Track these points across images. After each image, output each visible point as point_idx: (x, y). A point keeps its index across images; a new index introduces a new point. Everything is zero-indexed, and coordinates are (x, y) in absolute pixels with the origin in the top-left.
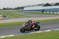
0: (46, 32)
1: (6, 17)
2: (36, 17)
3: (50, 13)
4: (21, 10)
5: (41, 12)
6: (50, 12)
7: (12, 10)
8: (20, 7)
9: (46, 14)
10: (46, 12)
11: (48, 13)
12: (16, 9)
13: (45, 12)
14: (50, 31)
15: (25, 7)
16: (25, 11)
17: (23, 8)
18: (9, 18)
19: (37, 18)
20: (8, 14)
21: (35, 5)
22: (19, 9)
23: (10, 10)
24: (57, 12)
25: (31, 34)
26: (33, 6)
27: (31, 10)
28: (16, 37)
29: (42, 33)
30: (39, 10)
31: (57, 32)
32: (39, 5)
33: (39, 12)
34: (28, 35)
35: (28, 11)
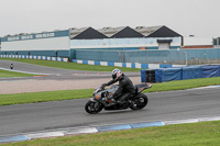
0: (81, 137)
2: (44, 78)
3: (97, 65)
5: (66, 60)
6: (98, 60)
9: (85, 67)
10: (85, 59)
13: (80, 62)
15: (5, 39)
16: (6, 53)
19: (48, 81)
21: (45, 35)
24: (124, 61)
26: (34, 36)
27: (29, 53)
29: (65, 140)
31: (122, 137)
32: (58, 34)
33: (59, 59)
34: (14, 145)
35: (17, 53)
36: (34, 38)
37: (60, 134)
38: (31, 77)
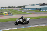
0: (42, 26)
1: (10, 13)
3: (45, 11)
4: (23, 9)
5: (39, 10)
6: (46, 10)
7: (15, 8)
8: (22, 6)
11: (44, 11)
12: (18, 7)
14: (45, 25)
15: (26, 6)
16: (26, 9)
17: (24, 6)
18: (13, 15)
20: (12, 12)
21: (34, 5)
22: (21, 7)
23: (14, 8)
25: (30, 28)
27: (31, 9)
28: (18, 29)
29: (39, 27)
30: (37, 9)
32: (37, 4)
33: (37, 10)
35: (28, 9)
36: (32, 5)
37: (38, 26)
38: (31, 14)
